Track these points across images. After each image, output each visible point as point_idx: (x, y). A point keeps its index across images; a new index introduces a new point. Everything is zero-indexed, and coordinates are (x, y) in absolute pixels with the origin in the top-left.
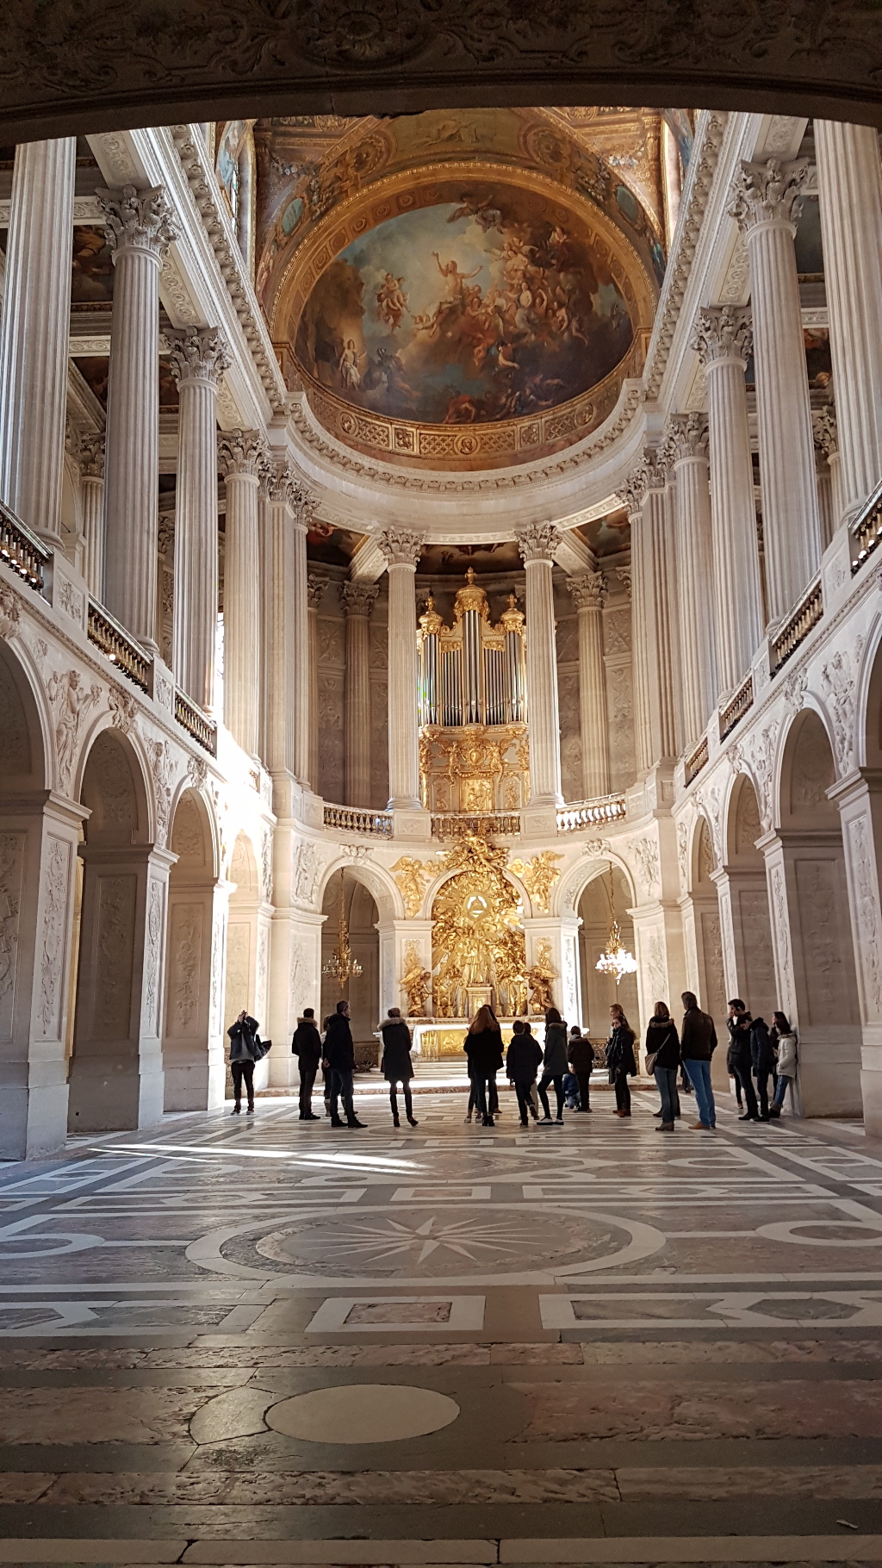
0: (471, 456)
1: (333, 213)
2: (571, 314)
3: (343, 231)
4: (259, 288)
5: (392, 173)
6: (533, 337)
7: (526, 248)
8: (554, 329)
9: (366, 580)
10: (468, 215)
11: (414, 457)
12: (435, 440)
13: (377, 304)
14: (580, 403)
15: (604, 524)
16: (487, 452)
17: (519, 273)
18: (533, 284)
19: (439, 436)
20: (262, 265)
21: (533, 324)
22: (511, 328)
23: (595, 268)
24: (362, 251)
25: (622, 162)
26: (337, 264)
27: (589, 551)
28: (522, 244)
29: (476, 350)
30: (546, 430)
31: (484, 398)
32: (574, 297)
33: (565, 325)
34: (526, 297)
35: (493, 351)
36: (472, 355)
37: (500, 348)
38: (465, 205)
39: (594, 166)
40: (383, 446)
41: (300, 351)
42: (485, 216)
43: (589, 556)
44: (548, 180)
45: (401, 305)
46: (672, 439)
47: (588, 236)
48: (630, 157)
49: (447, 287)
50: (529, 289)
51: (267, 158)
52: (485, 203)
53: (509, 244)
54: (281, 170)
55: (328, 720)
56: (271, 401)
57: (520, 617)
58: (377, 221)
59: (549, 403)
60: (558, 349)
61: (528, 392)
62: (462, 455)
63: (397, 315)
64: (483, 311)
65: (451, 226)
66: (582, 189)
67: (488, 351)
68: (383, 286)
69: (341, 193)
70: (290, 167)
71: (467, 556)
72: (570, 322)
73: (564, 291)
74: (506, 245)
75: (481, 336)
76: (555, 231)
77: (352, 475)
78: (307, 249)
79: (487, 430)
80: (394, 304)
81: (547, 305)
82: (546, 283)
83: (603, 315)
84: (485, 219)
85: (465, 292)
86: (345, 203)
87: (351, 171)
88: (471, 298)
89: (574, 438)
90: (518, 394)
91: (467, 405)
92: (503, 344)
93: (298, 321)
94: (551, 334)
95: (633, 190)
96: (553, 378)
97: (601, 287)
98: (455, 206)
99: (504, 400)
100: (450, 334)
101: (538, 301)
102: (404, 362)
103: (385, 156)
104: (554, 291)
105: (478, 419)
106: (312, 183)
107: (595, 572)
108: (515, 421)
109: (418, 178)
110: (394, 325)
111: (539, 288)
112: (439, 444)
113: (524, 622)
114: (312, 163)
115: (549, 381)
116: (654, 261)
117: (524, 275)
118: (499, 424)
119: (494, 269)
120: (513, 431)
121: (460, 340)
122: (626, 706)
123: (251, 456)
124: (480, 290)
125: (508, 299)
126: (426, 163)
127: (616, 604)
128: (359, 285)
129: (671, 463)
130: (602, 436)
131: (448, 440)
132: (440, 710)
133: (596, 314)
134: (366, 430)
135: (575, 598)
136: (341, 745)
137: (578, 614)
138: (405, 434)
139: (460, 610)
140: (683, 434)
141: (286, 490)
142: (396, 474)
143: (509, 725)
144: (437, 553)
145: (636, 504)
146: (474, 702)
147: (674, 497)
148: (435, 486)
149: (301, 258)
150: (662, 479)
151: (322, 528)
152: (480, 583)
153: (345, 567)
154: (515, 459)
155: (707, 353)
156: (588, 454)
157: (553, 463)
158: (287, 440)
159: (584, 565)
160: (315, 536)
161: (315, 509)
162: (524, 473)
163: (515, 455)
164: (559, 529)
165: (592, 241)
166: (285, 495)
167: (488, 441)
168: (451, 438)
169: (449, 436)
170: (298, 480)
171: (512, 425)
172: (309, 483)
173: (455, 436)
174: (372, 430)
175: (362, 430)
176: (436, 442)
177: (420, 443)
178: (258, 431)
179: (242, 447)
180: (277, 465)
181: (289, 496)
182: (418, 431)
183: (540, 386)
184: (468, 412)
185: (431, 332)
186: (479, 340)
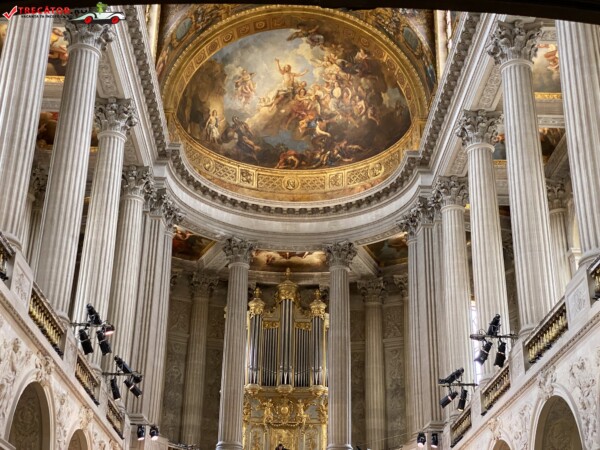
1: (210, 29)
2: (368, 105)
3: (216, 41)
7: (339, 61)
8: (356, 113)
9: (211, 272)
10: (301, 37)
11: (253, 189)
13: (235, 88)
14: (372, 162)
15: (386, 244)
16: (306, 189)
17: (333, 76)
18: (342, 83)
19: (272, 176)
20: (161, 59)
21: (341, 109)
22: (326, 110)
23: (386, 76)
24: (228, 54)
25: (408, 12)
26: (210, 62)
27: (374, 262)
28: (336, 58)
29: (301, 123)
30: (348, 178)
32: (370, 94)
33: (363, 111)
34: (337, 92)
35: (313, 124)
36: (297, 125)
37: (318, 122)
38: (300, 31)
40: (232, 181)
41: (180, 116)
43: (374, 265)
44: (357, 20)
45: (251, 90)
46: (439, 192)
47: (382, 57)
48: (414, 9)
49: (284, 81)
50: (339, 86)
52: (313, 31)
53: (328, 58)
56: (158, 147)
57: (323, 306)
58: (240, 36)
59: (351, 160)
60: (358, 126)
61: (336, 152)
62: (287, 191)
63: (247, 97)
64: (307, 98)
65: (289, 44)
66: (380, 27)
67: (309, 123)
68: (240, 77)
69: (217, 17)
71: (285, 260)
72: (366, 110)
73: (363, 89)
74: (325, 58)
75: (305, 113)
76: (360, 51)
77: (208, 198)
78: (191, 51)
79: (306, 174)
80: (246, 89)
81: (352, 97)
83: (390, 107)
84: (312, 40)
85: (296, 85)
86: (219, 24)
88: (299, 89)
89: (368, 185)
90: (328, 153)
91: (293, 157)
92: (320, 120)
93: (180, 96)
94: (353, 115)
95: (415, 30)
96: (354, 144)
97: (389, 89)
99: (318, 156)
100: (283, 111)
101: (345, 94)
104: (357, 90)
105: (299, 167)
107: (378, 277)
108: (326, 170)
109: (270, 11)
110: (245, 103)
111: (346, 86)
112: (271, 182)
113: (327, 310)
115: (350, 146)
117: (337, 78)
118: (314, 171)
119: (316, 72)
120: (324, 177)
121: (290, 115)
122: (399, 378)
123: (142, 183)
124: (306, 85)
125: (324, 92)
127: (393, 301)
128: (224, 76)
129: (439, 208)
130: (388, 185)
131: (278, 180)
132: (260, 373)
133: (385, 106)
134: (220, 169)
135: (363, 295)
136: (181, 396)
137: (365, 307)
138: (248, 174)
139: (279, 298)
140: (447, 189)
141: (163, 207)
142: (240, 200)
143: (312, 388)
144: (263, 256)
145: (412, 233)
146: (286, 368)
147: (440, 231)
148: (267, 210)
149: (187, 56)
150: (431, 218)
151: (182, 234)
152: (294, 279)
153: (195, 262)
154: (325, 195)
155: (468, 139)
156: (378, 196)
157: (353, 200)
158: (166, 174)
159: (371, 272)
160: (176, 239)
161: (181, 221)
162: (332, 205)
163: (325, 193)
164: (355, 246)
165: (385, 59)
166: (161, 211)
167: (306, 182)
168: (280, 178)
169: (278, 177)
170: (172, 201)
171: (324, 173)
172: (178, 203)
173: (283, 177)
174: (225, 170)
175: (218, 169)
176: (269, 180)
177: (258, 180)
178: (148, 167)
179: (135, 177)
180: (158, 190)
181: (164, 211)
182: (257, 172)
183: (345, 149)
184: (293, 162)
185: (270, 109)
186: (303, 116)
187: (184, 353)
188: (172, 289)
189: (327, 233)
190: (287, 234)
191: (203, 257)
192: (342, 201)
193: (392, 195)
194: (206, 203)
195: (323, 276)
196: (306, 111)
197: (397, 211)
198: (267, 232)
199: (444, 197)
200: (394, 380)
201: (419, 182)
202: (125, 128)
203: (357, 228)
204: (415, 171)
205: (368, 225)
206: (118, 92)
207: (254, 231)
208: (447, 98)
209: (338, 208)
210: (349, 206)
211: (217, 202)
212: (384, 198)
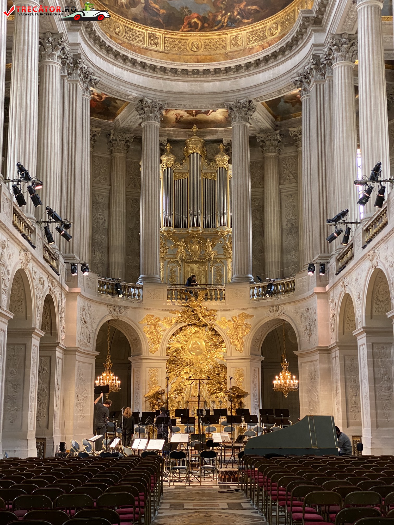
0: (199, 53)
9: (126, 130)
11: (160, 52)
12: (174, 41)
14: (270, 22)
15: (282, 100)
16: (208, 51)
19: (177, 39)
27: (271, 117)
30: (248, 38)
31: (207, 17)
40: (140, 44)
43: (272, 120)
46: (331, 49)
55: (98, 222)
57: (226, 158)
59: (250, 21)
61: (236, 13)
62: (192, 52)
71: (192, 117)
77: (119, 62)
79: (209, 36)
89: (266, 45)
90: (229, 14)
91: (196, 20)
96: (252, 5)
99: (219, 18)
105: (202, 29)
107: (276, 130)
108: (227, 31)
112: (177, 45)
113: (230, 162)
115: (249, 7)
118: (217, 33)
120: (225, 38)
122: (293, 218)
123: (58, 49)
127: (288, 152)
129: (330, 64)
130: (284, 44)
131: (183, 42)
132: (173, 217)
134: (130, 34)
135: (262, 147)
136: (106, 239)
137: (264, 158)
138: (155, 37)
139: (187, 152)
140: (338, 46)
141: (79, 71)
142: (149, 62)
143: (218, 229)
144: (172, 115)
145: (305, 89)
146: (195, 212)
147: (331, 86)
148: (174, 71)
150: (323, 75)
151: (98, 96)
152: (200, 135)
153: (111, 121)
154: (227, 56)
156: (275, 55)
157: (252, 60)
158: (80, 40)
159: (269, 126)
160: (93, 101)
161: (96, 84)
162: (233, 65)
163: (226, 54)
164: (254, 102)
166: (77, 75)
167: (209, 44)
168: (185, 41)
169: (183, 39)
170: (86, 65)
171: (225, 34)
172: (92, 67)
173: (188, 39)
174: (134, 34)
175: (128, 34)
176: (175, 43)
177: (165, 43)
178: (63, 33)
179: (51, 43)
180: (73, 55)
181: (80, 76)
182: (164, 35)
183: (244, 10)
184: (196, 24)
187: (107, 202)
188: (92, 146)
189: (228, 92)
190: (193, 94)
191: (119, 117)
192: (242, 61)
193: (288, 54)
194: (118, 66)
195: (226, 131)
197: (292, 69)
198: (174, 93)
199: (335, 54)
200: (289, 220)
201: (312, 41)
203: (256, 86)
204: (309, 30)
205: (266, 83)
207: (163, 92)
209: (238, 68)
210: (248, 66)
211: (128, 66)
212: (280, 56)
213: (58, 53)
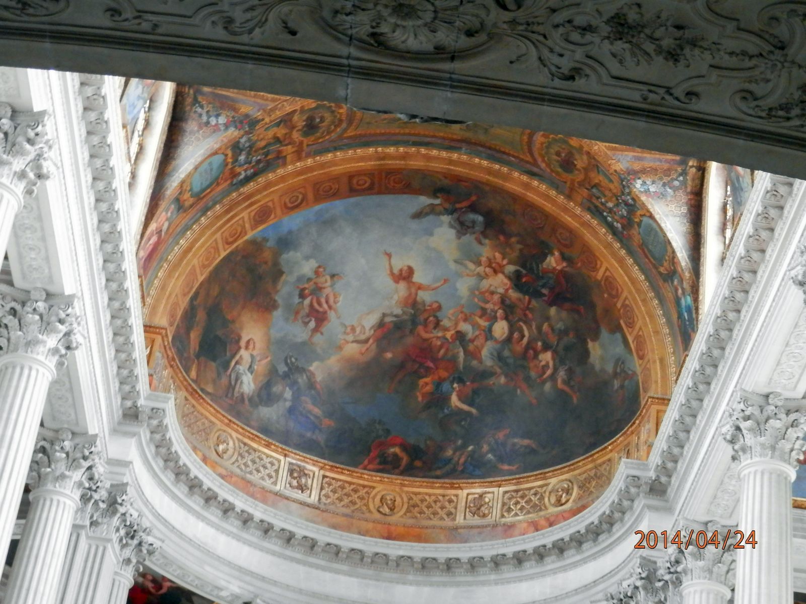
1: (261, 180)
2: (560, 360)
3: (270, 204)
4: (142, 254)
5: (349, 146)
6: (503, 380)
7: (511, 268)
8: (533, 374)
10: (440, 214)
11: (308, 506)
12: (343, 488)
13: (297, 300)
14: (556, 477)
16: (416, 517)
17: (496, 298)
18: (512, 313)
19: (350, 483)
20: (153, 226)
21: (507, 364)
22: (475, 363)
23: (599, 310)
24: (290, 232)
25: (652, 189)
26: (253, 242)
28: (505, 262)
29: (421, 382)
30: (504, 504)
31: (422, 446)
32: (566, 340)
33: (549, 372)
34: (501, 328)
35: (445, 386)
36: (414, 386)
37: (455, 385)
38: (437, 201)
39: (615, 186)
40: (267, 483)
41: (180, 340)
42: (461, 219)
44: (553, 193)
45: (330, 307)
47: (595, 269)
48: (664, 185)
49: (396, 297)
50: (506, 318)
51: (189, 100)
52: (465, 204)
53: (489, 260)
54: (205, 118)
56: (123, 399)
58: (318, 199)
59: (514, 468)
60: (534, 401)
61: (485, 448)
62: (377, 516)
63: (321, 318)
64: (440, 334)
65: (414, 225)
66: (596, 212)
67: (438, 385)
68: (309, 280)
69: (278, 157)
70: (217, 116)
72: (556, 369)
73: (553, 330)
74: (484, 259)
75: (431, 365)
76: (553, 254)
77: (213, 514)
78: (218, 218)
79: (420, 488)
80: (320, 304)
81: (529, 343)
82: (530, 316)
83: (603, 370)
84: (462, 224)
85: (420, 307)
86: (280, 172)
87: (296, 136)
88: (426, 315)
89: (543, 522)
90: (470, 448)
91: (396, 450)
92: (461, 380)
93: (184, 303)
94: (527, 379)
95: (663, 225)
97: (605, 334)
98: (424, 201)
99: (449, 453)
100: (389, 355)
101: (516, 335)
102: (319, 377)
103: (344, 125)
104: (539, 329)
105: (409, 471)
106: (243, 140)
108: (462, 483)
109: (383, 159)
110: (316, 330)
111: (520, 320)
112: (348, 495)
114: (247, 116)
115: (516, 440)
116: (680, 316)
117: (503, 300)
118: (438, 483)
119: (463, 287)
120: (457, 496)
121: (402, 366)
123: (79, 467)
124: (440, 308)
125: (475, 325)
126: (396, 144)
128: (278, 273)
129: (678, 583)
130: (581, 527)
131: (362, 492)
133: (593, 367)
134: (248, 458)
138: (302, 473)
141: (116, 521)
142: (279, 524)
148: (333, 551)
149: (207, 227)
154: (454, 534)
155: (744, 449)
156: (559, 548)
157: (509, 551)
158: (133, 455)
162: (464, 556)
163: (454, 529)
165: (600, 275)
166: (111, 529)
167: (419, 503)
168: (366, 490)
169: (364, 486)
170: (137, 511)
171: (456, 488)
172: (151, 517)
173: (374, 488)
174: (257, 460)
175: (243, 457)
176: (345, 491)
177: (322, 489)
178: (96, 436)
179: (67, 454)
180: (112, 486)
181: (118, 530)
182: (322, 472)
183: (504, 444)
184: (396, 458)
185: (364, 348)
186: (428, 370)
192: (486, 550)
193: (589, 548)
194: (209, 523)
196: (435, 360)
197: (595, 583)
198: (326, 597)
199: (690, 563)
202: (55, 351)
204: (639, 504)
206: (51, 279)
208: (711, 362)
209: (476, 564)
210: (498, 561)
211: (232, 525)
212: (572, 552)
213: (78, 475)
